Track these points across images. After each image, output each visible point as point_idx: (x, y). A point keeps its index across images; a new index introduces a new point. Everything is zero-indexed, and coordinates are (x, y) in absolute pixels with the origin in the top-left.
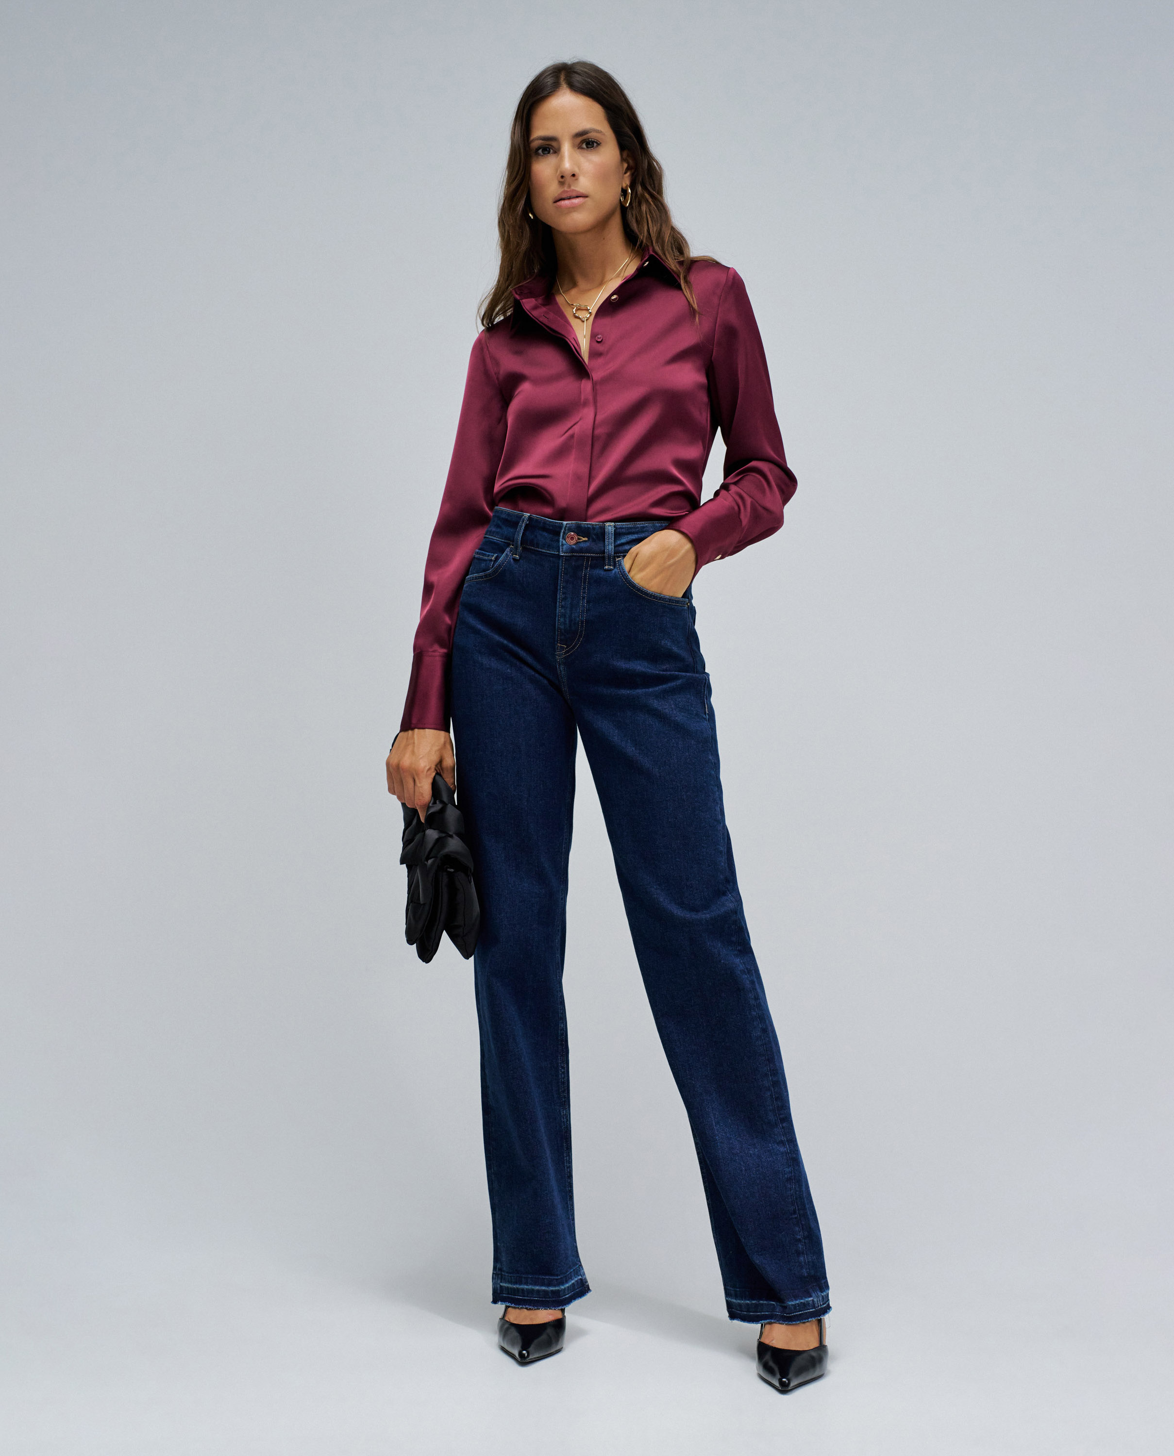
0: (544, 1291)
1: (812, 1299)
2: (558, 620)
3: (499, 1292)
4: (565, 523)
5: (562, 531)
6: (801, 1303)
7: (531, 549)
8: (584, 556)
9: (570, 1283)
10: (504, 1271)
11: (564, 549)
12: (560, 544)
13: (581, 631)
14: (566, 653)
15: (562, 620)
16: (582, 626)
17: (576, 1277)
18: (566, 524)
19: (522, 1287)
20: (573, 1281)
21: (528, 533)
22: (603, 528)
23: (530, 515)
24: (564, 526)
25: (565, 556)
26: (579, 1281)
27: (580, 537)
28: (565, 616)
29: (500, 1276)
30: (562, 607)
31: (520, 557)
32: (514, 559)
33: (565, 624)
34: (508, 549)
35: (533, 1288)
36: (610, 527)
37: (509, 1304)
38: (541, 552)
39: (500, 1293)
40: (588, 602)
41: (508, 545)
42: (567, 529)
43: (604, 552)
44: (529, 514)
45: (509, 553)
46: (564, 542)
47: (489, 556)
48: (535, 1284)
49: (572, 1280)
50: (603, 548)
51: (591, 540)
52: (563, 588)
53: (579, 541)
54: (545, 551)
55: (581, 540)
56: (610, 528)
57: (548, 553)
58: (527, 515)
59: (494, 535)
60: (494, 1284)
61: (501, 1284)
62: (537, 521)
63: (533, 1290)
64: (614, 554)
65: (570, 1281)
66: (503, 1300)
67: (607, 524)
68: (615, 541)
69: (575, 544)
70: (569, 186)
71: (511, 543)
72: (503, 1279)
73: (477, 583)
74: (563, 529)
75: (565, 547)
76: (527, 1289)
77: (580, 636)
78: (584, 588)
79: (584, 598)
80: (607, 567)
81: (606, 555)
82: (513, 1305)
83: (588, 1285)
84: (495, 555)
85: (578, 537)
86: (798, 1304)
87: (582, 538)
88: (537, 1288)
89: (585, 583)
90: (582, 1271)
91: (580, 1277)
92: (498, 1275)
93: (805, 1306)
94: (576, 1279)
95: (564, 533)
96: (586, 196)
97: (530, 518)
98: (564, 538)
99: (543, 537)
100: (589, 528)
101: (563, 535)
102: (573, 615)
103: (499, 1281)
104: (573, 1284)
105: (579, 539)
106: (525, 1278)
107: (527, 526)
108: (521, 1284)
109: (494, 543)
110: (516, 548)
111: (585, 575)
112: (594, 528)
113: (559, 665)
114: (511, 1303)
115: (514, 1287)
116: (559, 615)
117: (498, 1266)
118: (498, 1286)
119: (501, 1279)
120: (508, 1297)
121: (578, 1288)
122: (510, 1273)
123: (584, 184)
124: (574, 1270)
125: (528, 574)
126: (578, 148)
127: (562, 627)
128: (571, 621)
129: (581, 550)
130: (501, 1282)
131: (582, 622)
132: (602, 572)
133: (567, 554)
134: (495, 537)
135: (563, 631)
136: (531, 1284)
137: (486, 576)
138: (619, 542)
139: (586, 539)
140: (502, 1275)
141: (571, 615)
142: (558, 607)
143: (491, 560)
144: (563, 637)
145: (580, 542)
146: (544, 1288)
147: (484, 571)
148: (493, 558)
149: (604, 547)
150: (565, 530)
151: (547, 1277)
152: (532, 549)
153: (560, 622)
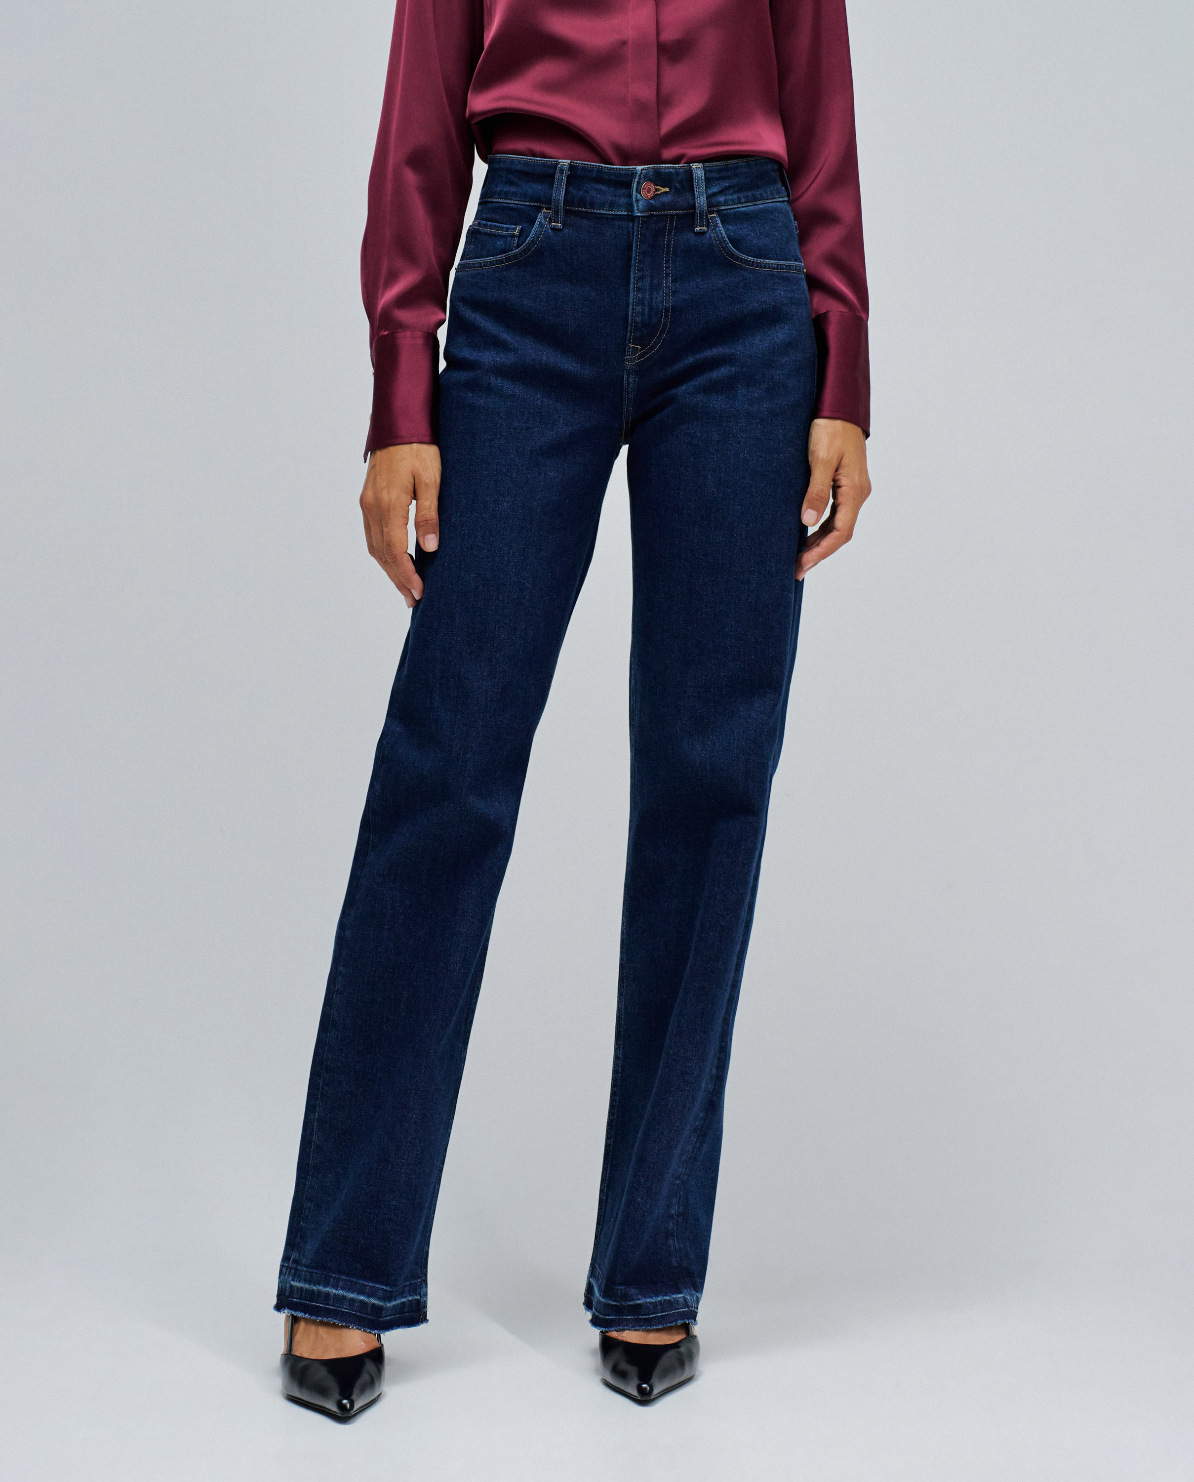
0: (362, 1302)
2: (633, 309)
3: (287, 1293)
4: (639, 168)
5: (636, 180)
7: (581, 212)
8: (667, 215)
9: (399, 1302)
10: (301, 1265)
11: (641, 207)
12: (634, 200)
13: (665, 324)
14: (639, 357)
15: (639, 309)
16: (666, 316)
17: (410, 1296)
18: (642, 170)
19: (328, 1289)
20: (403, 1300)
21: (571, 189)
22: (690, 172)
23: (571, 162)
24: (639, 173)
25: (642, 217)
26: (414, 1302)
27: (658, 187)
28: (643, 304)
29: (293, 1271)
30: (639, 290)
31: (564, 224)
32: (554, 229)
33: (643, 314)
34: (540, 216)
35: (345, 1294)
36: (698, 169)
37: (302, 1314)
38: (600, 214)
39: (289, 1297)
40: (674, 281)
41: (539, 209)
42: (642, 177)
43: (694, 207)
44: (569, 161)
45: (543, 221)
46: (639, 196)
47: (507, 229)
48: (350, 1289)
49: (403, 1298)
50: (692, 202)
51: (673, 191)
52: (640, 262)
53: (658, 192)
54: (604, 212)
55: (660, 192)
56: (699, 171)
57: (612, 214)
58: (565, 162)
59: (509, 197)
60: (281, 1282)
61: (292, 1283)
62: (584, 169)
63: (344, 1298)
64: (708, 208)
65: (400, 1299)
66: (293, 1307)
67: (694, 166)
68: (706, 190)
69: (652, 198)
71: (544, 205)
72: (297, 1276)
73: (494, 271)
74: (637, 177)
75: (641, 203)
76: (335, 1295)
77: (663, 331)
78: (667, 261)
79: (667, 275)
80: (698, 228)
81: (698, 211)
82: (307, 1316)
83: (426, 1312)
84: (519, 228)
85: (656, 187)
87: (661, 188)
88: (351, 1295)
89: (668, 253)
90: (425, 1289)
91: (418, 1297)
92: (291, 1268)
94: (410, 1298)
95: (638, 183)
97: (571, 167)
98: (638, 191)
99: (601, 193)
100: (671, 173)
101: (637, 186)
102: (654, 301)
103: (290, 1278)
104: (404, 1302)
105: (657, 190)
106: (334, 1278)
107: (568, 177)
108: (326, 1286)
109: (512, 209)
110: (557, 212)
111: (669, 242)
112: (677, 174)
113: (628, 375)
114: (304, 1312)
115: (314, 1288)
116: (634, 302)
117: (294, 1255)
118: (288, 1285)
119: (294, 1275)
120: (301, 1304)
121: (408, 1312)
122: (313, 1268)
124: (411, 1284)
125: (580, 248)
127: (638, 319)
128: (651, 309)
129: (664, 207)
130: (293, 1280)
131: (667, 310)
132: (691, 236)
133: (644, 214)
134: (512, 200)
135: (639, 325)
136: (343, 1289)
137: (508, 259)
138: (710, 192)
139: (667, 189)
140: (296, 1269)
141: (652, 300)
142: (631, 290)
143: (513, 236)
144: (638, 334)
145: (658, 194)
146: (362, 1298)
147: (503, 251)
148: (516, 233)
149: (694, 200)
150: (640, 178)
151: (370, 1284)
152: (583, 212)
153: (635, 313)
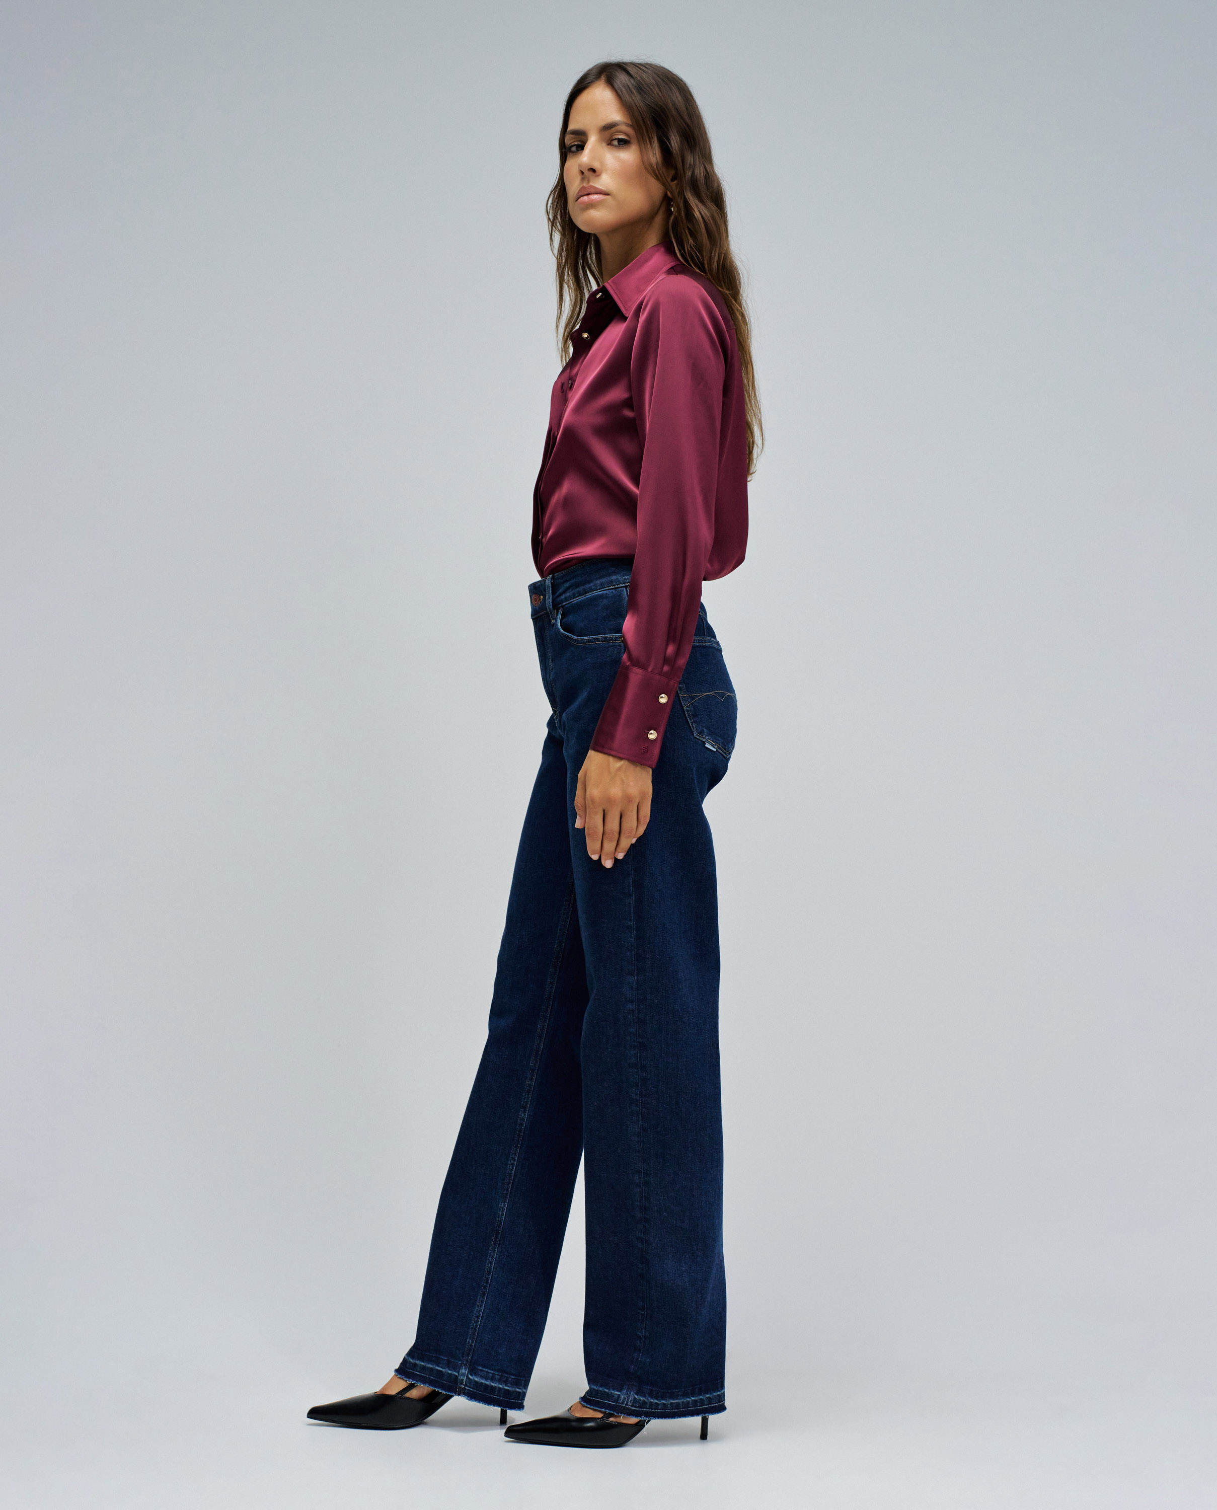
1: (619, 1393)
6: (605, 1392)
8: (541, 616)
43: (547, 607)
50: (546, 604)
51: (544, 597)
53: (540, 600)
56: (548, 581)
64: (553, 606)
67: (548, 577)
68: (552, 593)
69: (537, 605)
70: (589, 181)
80: (551, 622)
81: (548, 610)
85: (538, 596)
86: (600, 1391)
87: (541, 597)
93: (609, 1396)
96: (606, 194)
123: (605, 181)
126: (608, 145)
129: (539, 610)
138: (558, 593)
149: (547, 602)
